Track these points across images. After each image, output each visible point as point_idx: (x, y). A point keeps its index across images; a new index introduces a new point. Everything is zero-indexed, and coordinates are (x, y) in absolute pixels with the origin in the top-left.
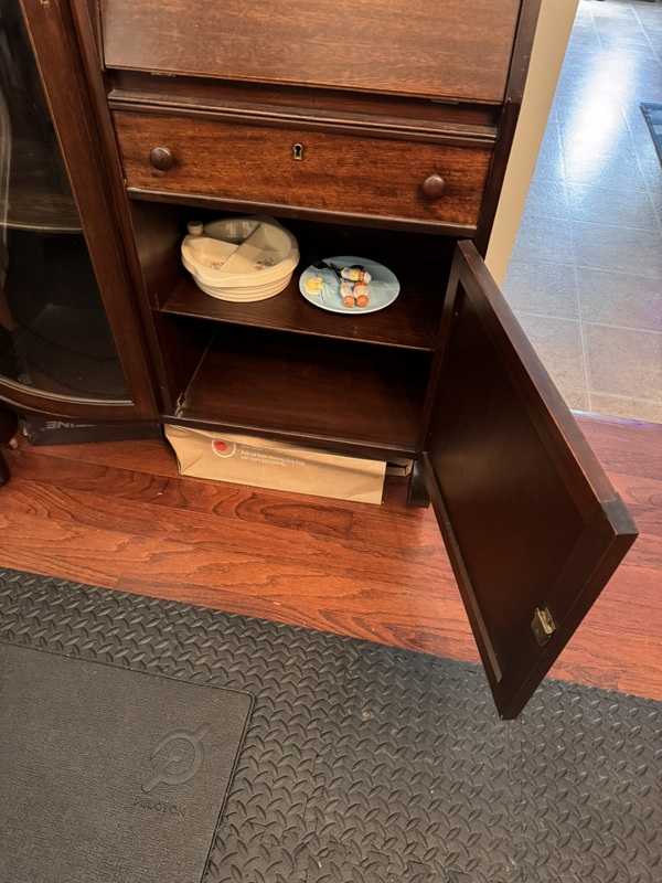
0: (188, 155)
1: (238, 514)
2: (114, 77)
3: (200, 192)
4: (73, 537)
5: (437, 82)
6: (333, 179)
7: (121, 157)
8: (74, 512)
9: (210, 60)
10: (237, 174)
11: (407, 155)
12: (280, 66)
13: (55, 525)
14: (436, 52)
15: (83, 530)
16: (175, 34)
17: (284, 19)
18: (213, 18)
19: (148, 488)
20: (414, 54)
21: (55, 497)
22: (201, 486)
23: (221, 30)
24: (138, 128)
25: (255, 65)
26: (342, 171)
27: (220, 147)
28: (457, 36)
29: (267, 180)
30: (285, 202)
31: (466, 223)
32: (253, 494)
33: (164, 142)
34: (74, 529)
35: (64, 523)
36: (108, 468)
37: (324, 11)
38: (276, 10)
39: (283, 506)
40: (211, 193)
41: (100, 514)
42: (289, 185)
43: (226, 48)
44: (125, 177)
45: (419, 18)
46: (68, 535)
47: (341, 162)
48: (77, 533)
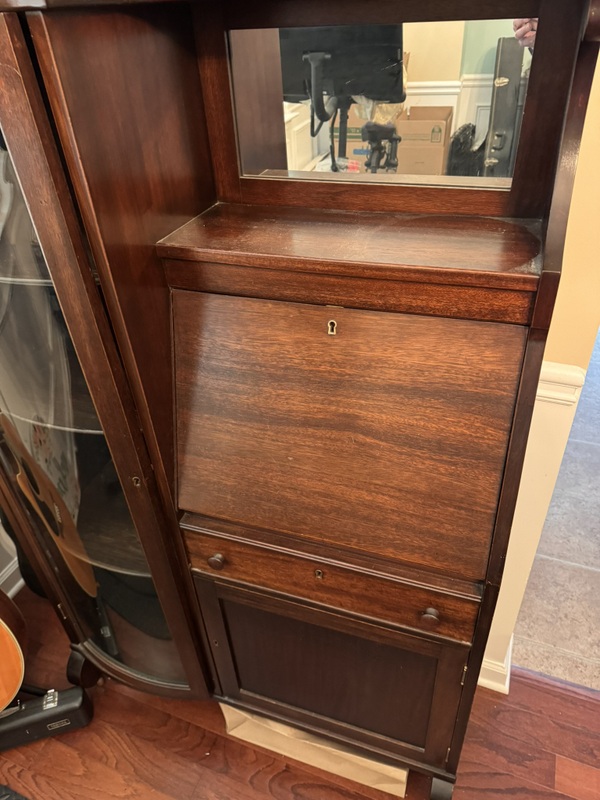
0: (236, 560)
1: (271, 791)
2: (182, 512)
3: (245, 580)
4: (132, 795)
5: (428, 558)
6: (348, 594)
7: (188, 552)
8: (136, 765)
9: (253, 515)
10: (273, 576)
11: (408, 593)
12: (304, 527)
13: (119, 778)
14: (426, 538)
15: (141, 787)
16: (229, 497)
17: (307, 500)
18: (256, 492)
19: (198, 745)
20: (408, 537)
21: (125, 746)
22: (242, 748)
23: (261, 499)
24: (201, 541)
25: (285, 524)
26: (355, 591)
27: (260, 561)
28: (443, 531)
29: (295, 584)
31: (462, 639)
32: (287, 766)
33: (218, 550)
34: (134, 785)
35: (126, 777)
36: (169, 716)
37: (337, 499)
38: (302, 494)
39: (312, 786)
40: (253, 582)
41: (157, 770)
42: (313, 590)
43: (264, 511)
44: (189, 562)
45: (411, 515)
46: (128, 792)
47: (352, 586)
48: (135, 791)
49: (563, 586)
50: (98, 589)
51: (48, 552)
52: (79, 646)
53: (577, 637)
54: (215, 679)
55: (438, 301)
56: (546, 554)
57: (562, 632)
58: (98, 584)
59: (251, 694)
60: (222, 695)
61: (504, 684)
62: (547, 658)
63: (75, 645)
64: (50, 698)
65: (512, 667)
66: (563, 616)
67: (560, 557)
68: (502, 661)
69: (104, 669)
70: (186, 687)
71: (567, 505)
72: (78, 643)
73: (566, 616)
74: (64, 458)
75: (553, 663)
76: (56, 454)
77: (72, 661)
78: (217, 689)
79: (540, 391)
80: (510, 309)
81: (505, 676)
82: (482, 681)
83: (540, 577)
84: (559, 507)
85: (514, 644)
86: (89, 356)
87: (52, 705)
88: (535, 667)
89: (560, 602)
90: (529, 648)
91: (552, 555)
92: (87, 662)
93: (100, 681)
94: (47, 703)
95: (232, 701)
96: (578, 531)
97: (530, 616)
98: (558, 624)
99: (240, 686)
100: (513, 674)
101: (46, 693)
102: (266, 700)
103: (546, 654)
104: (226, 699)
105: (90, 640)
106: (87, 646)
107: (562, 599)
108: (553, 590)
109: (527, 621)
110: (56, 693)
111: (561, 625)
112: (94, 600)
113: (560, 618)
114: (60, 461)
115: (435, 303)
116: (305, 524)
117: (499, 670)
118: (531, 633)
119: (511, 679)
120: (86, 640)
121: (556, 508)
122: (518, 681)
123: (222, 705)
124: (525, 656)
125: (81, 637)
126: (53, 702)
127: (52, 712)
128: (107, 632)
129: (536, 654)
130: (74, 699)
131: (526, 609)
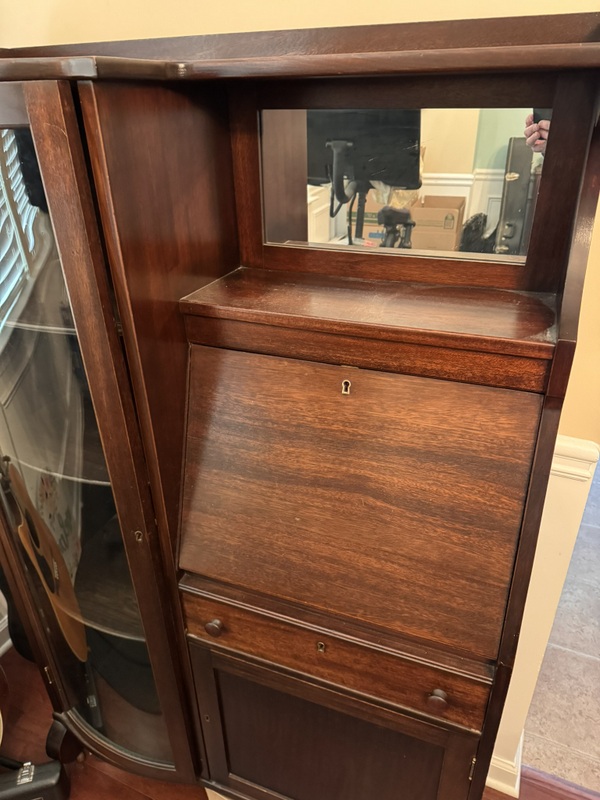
0: (234, 627)
2: (182, 572)
3: (242, 650)
5: (437, 633)
6: (351, 670)
7: (185, 616)
9: (255, 579)
10: (272, 647)
11: (414, 671)
12: (308, 594)
14: (436, 612)
16: (232, 558)
17: (313, 565)
18: (260, 554)
20: (417, 610)
23: (265, 562)
24: (199, 604)
25: (289, 590)
26: (359, 667)
27: (259, 629)
28: (454, 605)
29: (296, 657)
30: (311, 673)
31: (471, 727)
33: (217, 615)
37: (344, 566)
38: (308, 558)
40: (251, 653)
42: (314, 664)
43: (268, 575)
44: (186, 627)
45: (422, 587)
47: (357, 662)
49: (577, 680)
50: (89, 654)
51: (41, 611)
52: (62, 716)
53: (593, 737)
54: (203, 760)
55: (453, 366)
56: (558, 643)
57: (576, 730)
58: (89, 649)
59: (240, 779)
60: (210, 779)
61: (514, 786)
62: (561, 759)
63: (57, 714)
64: (25, 771)
65: (522, 767)
66: (577, 713)
67: (573, 648)
68: (513, 761)
69: (85, 743)
70: (171, 768)
71: (580, 592)
72: (61, 712)
73: (581, 713)
74: (68, 513)
75: (567, 765)
76: (61, 511)
77: (53, 731)
78: (205, 772)
79: (554, 466)
80: (525, 376)
81: (515, 776)
82: (491, 781)
83: (552, 669)
84: (571, 593)
85: (525, 741)
86: (105, 404)
87: (26, 780)
88: (549, 769)
89: (574, 697)
90: (541, 747)
91: (564, 645)
92: (69, 733)
93: (81, 757)
94: (22, 777)
95: (219, 787)
96: (592, 620)
97: (542, 711)
98: (572, 721)
99: (230, 770)
100: (523, 776)
101: (23, 766)
102: (257, 787)
103: (560, 755)
104: (213, 783)
105: (74, 709)
106: (71, 715)
107: (576, 694)
108: (566, 684)
109: (539, 716)
110: (33, 767)
111: (575, 722)
112: (83, 664)
113: (575, 715)
114: (64, 517)
115: (449, 367)
116: (309, 591)
117: (509, 769)
118: (543, 731)
119: (521, 781)
120: (70, 708)
121: (568, 595)
122: (529, 784)
123: (208, 790)
124: (537, 756)
125: (65, 705)
126: (29, 776)
127: (26, 788)
128: (93, 701)
129: (549, 753)
130: (50, 775)
131: (537, 703)
